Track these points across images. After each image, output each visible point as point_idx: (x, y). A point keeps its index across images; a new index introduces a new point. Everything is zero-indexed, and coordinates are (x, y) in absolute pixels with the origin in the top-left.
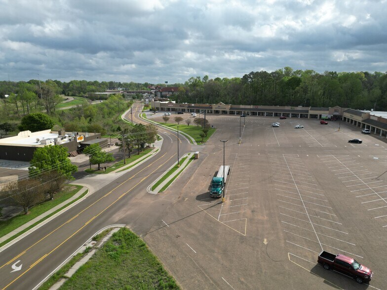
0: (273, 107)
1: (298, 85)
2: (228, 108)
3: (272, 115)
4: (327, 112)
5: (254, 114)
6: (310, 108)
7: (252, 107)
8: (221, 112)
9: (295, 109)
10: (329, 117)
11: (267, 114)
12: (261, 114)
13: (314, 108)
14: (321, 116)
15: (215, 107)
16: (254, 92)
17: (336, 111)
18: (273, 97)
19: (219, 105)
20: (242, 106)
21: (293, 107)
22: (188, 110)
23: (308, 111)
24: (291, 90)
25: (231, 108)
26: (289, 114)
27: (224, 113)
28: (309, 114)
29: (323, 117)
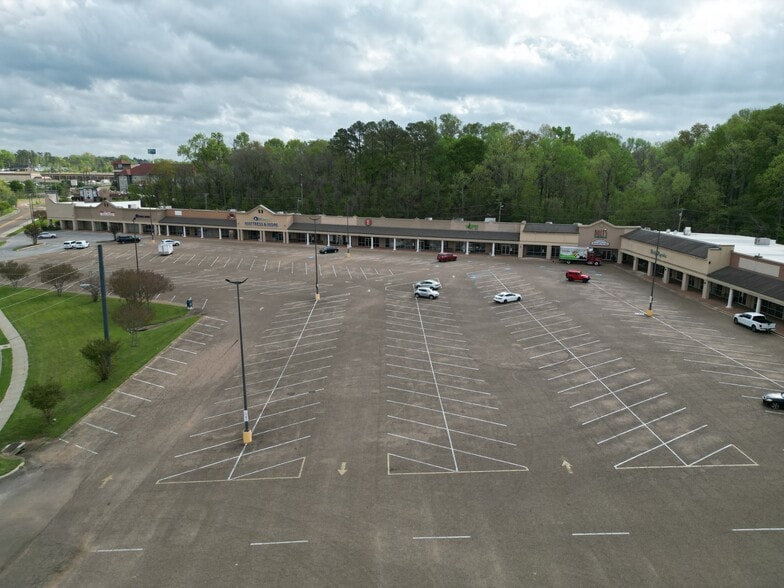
0: (416, 223)
1: (479, 160)
2: (283, 222)
3: (414, 248)
4: (574, 238)
5: (362, 242)
6: (523, 227)
7: (353, 221)
8: (263, 237)
9: (480, 229)
10: (583, 253)
11: (401, 243)
12: (383, 244)
13: (535, 225)
14: (556, 250)
15: (243, 220)
16: (367, 178)
17: (598, 235)
18: (416, 193)
19: (255, 213)
20: (325, 220)
21: (473, 223)
22: (163, 228)
23: (517, 236)
24: (462, 174)
25: (294, 225)
26: (462, 243)
27: (276, 237)
28: (521, 244)
29: (564, 254)
